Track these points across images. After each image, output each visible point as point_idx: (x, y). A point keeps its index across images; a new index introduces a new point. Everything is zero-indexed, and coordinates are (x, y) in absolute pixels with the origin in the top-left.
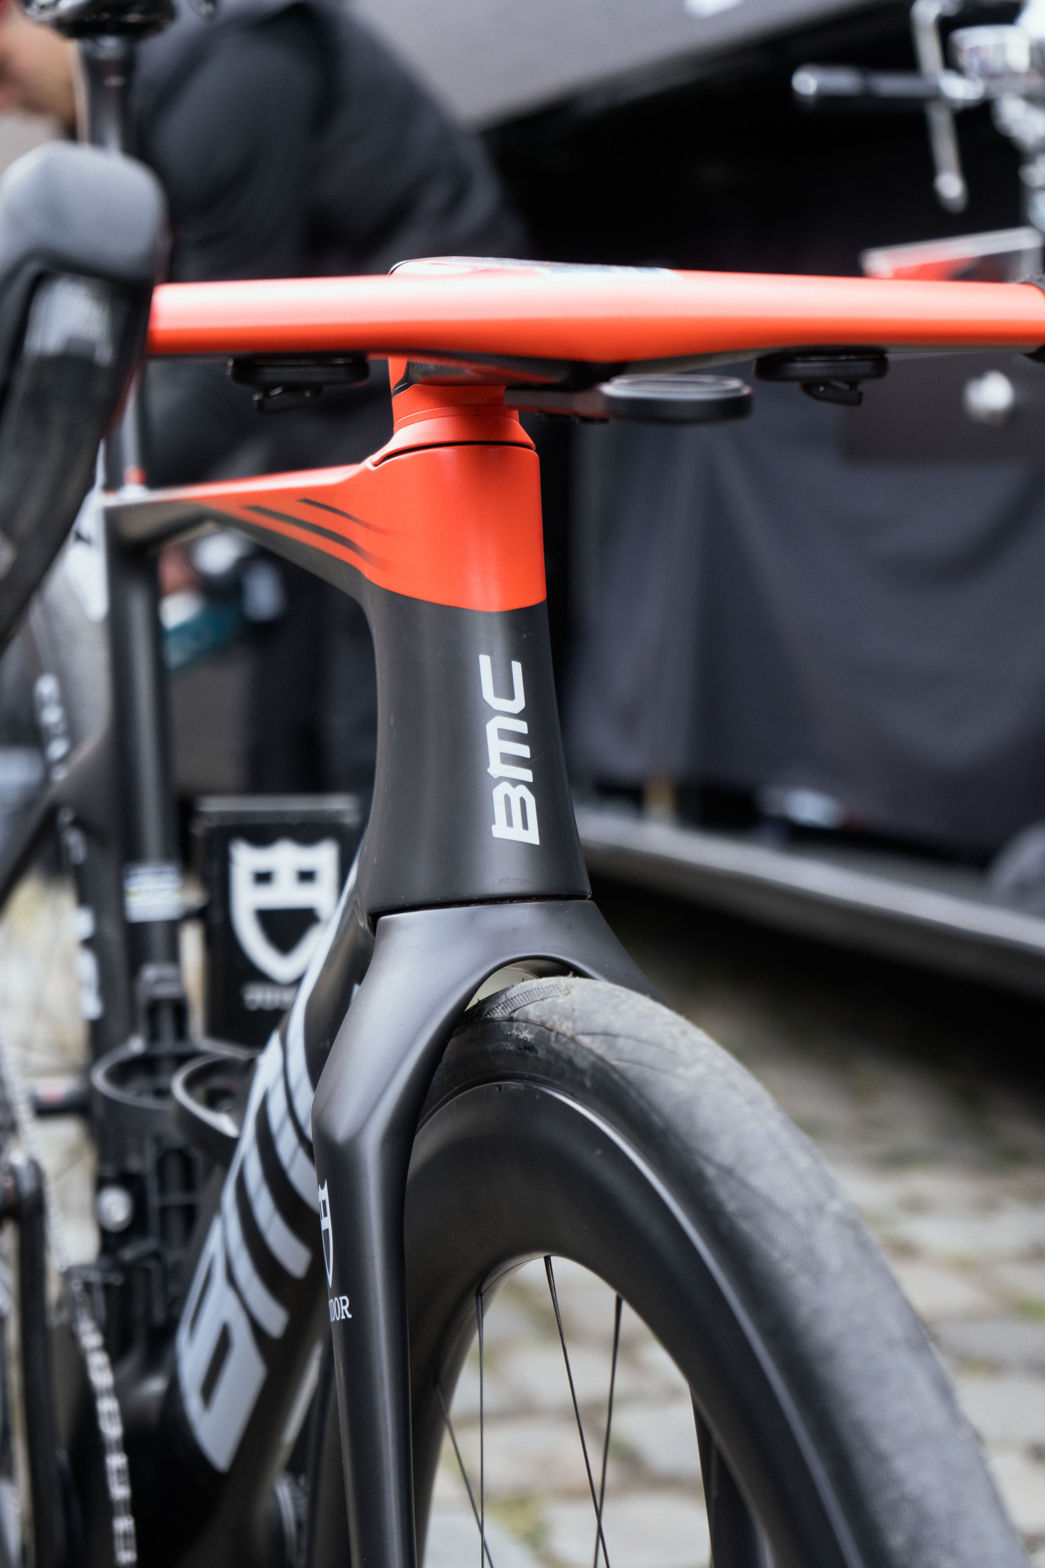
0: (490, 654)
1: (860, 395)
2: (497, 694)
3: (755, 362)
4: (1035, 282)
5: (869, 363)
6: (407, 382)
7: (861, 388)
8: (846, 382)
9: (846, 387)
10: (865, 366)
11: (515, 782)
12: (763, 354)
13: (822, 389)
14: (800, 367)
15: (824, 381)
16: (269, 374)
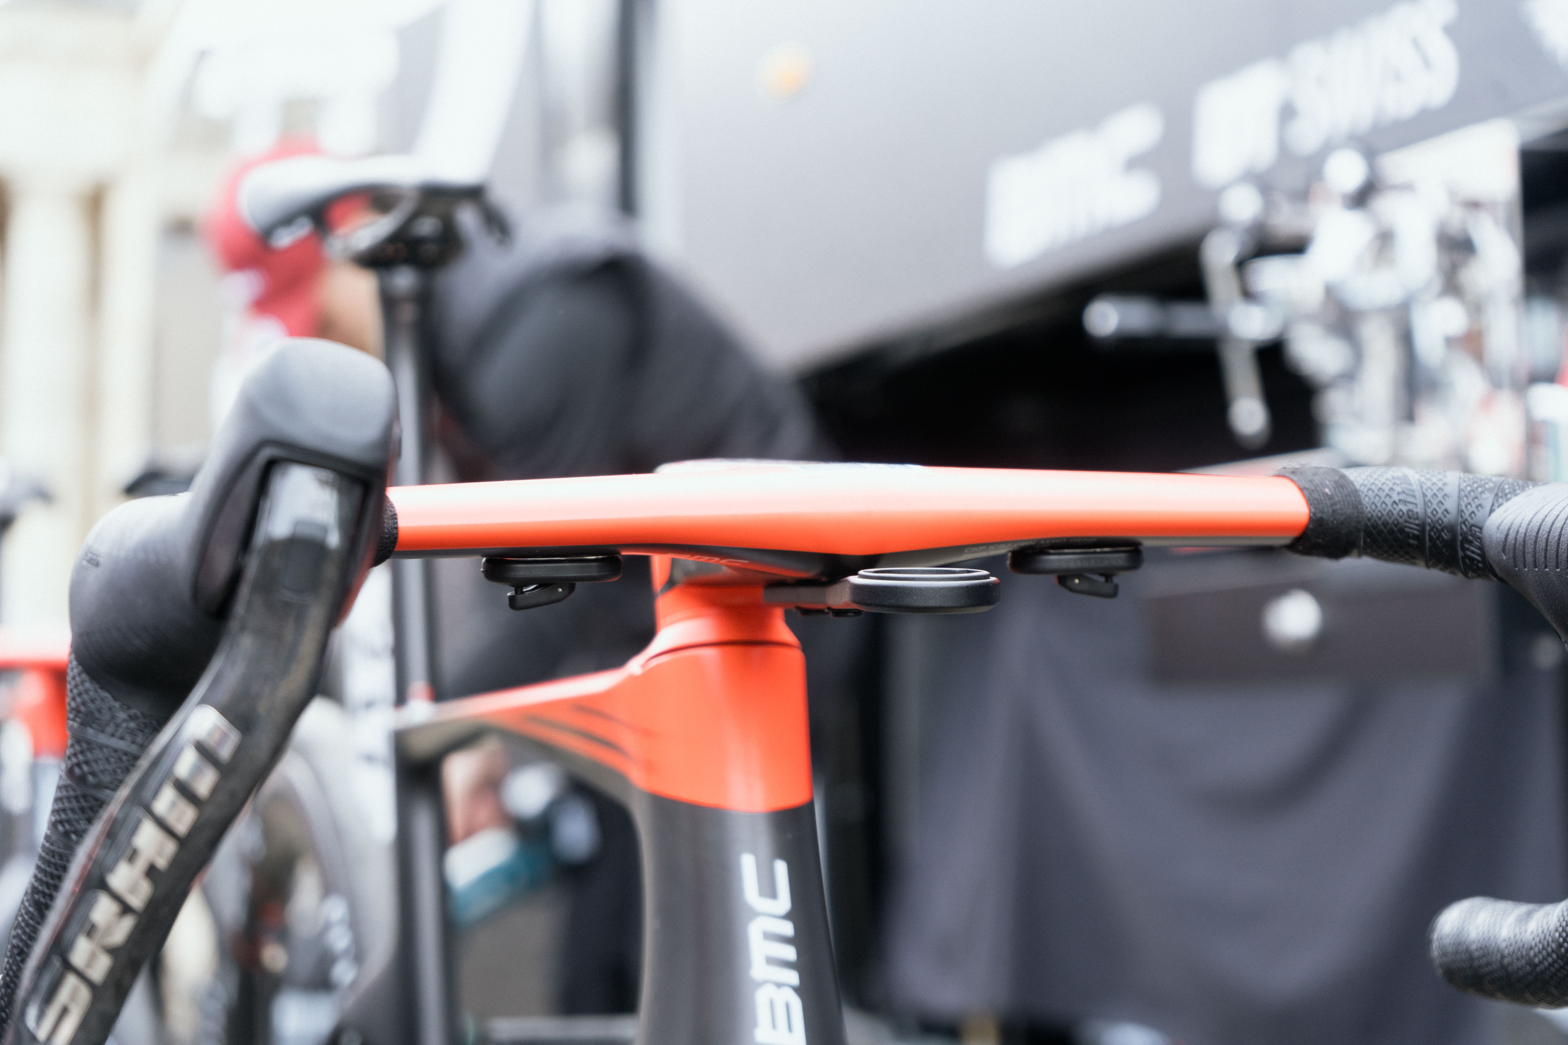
0: (754, 852)
1: (1116, 587)
2: (762, 894)
3: (1010, 554)
4: (1287, 475)
5: (1123, 555)
6: (671, 583)
7: (1116, 580)
8: (1101, 575)
9: (1102, 579)
10: (1119, 559)
11: (779, 985)
12: (1015, 547)
13: (1077, 581)
14: (1055, 560)
15: (1079, 573)
16: (522, 571)
